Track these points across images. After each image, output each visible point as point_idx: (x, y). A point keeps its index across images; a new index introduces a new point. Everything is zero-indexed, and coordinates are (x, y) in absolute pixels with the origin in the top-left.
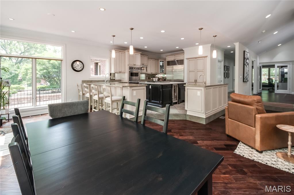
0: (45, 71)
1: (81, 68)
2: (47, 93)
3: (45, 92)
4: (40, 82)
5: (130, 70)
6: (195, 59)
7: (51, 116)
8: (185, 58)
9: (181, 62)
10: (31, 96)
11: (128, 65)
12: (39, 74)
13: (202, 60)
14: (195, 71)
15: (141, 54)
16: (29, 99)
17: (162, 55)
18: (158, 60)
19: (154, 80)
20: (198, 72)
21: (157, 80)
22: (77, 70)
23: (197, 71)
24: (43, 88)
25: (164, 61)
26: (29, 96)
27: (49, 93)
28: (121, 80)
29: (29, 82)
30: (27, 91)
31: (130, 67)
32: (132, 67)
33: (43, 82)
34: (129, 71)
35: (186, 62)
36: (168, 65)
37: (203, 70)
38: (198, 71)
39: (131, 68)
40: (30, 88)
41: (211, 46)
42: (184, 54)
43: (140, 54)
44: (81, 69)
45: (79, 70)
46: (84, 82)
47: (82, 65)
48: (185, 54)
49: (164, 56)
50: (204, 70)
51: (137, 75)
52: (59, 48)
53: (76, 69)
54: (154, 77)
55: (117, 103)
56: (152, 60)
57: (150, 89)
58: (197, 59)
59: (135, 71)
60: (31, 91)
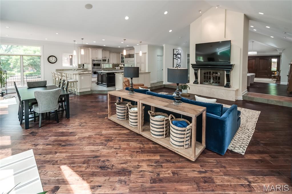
0: (31, 61)
2: (34, 78)
3: (32, 77)
4: (28, 69)
7: (28, 86)
8: (135, 53)
10: (21, 80)
11: (91, 58)
12: (27, 63)
13: (144, 55)
14: (140, 63)
15: (103, 50)
16: (19, 82)
18: (120, 53)
19: (117, 69)
21: (119, 68)
24: (31, 74)
26: (19, 80)
27: (35, 78)
29: (19, 70)
30: (18, 76)
33: (30, 68)
34: (92, 63)
35: (135, 56)
39: (93, 61)
40: (19, 74)
42: (134, 50)
43: (101, 50)
44: (55, 62)
45: (53, 62)
46: (57, 70)
47: (56, 59)
51: (99, 65)
52: (39, 48)
53: (51, 61)
54: (117, 66)
55: (74, 83)
56: (114, 53)
57: (102, 76)
59: (96, 62)
60: (20, 77)
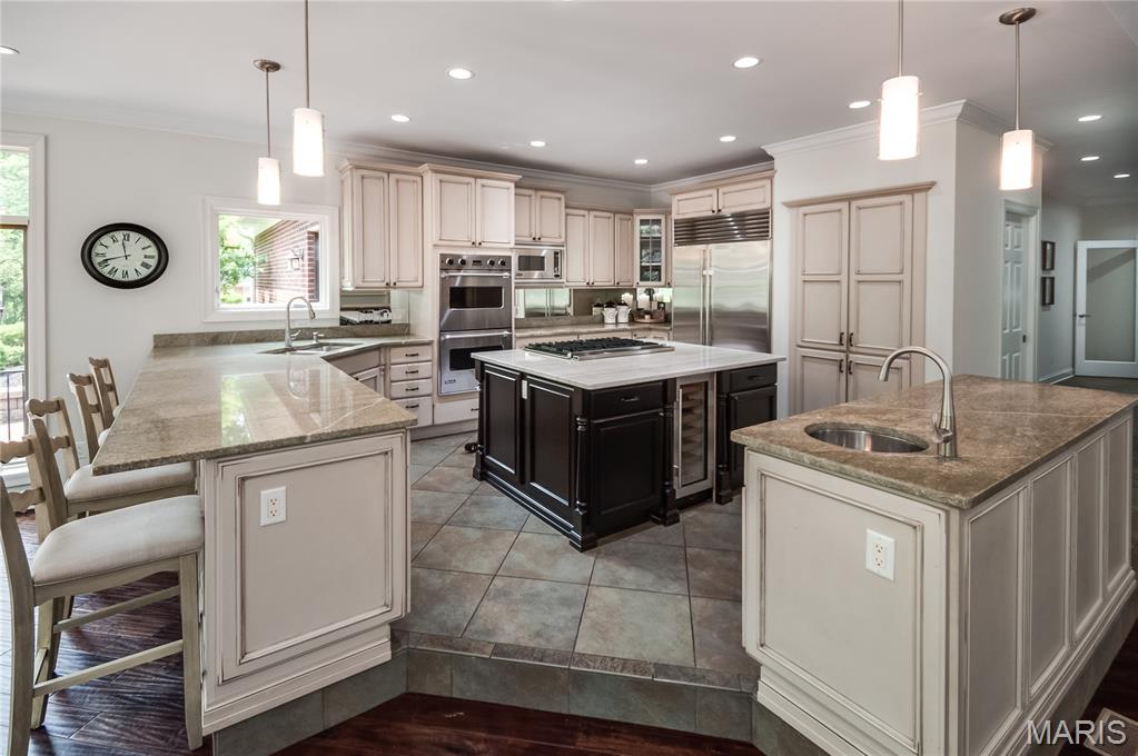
1: (145, 265)
5: (444, 275)
6: (844, 206)
8: (777, 201)
9: (755, 225)
11: (435, 247)
13: (897, 208)
14: (843, 277)
15: (516, 187)
17: (654, 189)
18: (632, 214)
20: (862, 287)
21: (623, 319)
22: (118, 277)
23: (854, 277)
25: (662, 217)
28: (408, 325)
31: (443, 257)
32: (459, 256)
34: (442, 280)
35: (782, 222)
36: (680, 244)
37: (902, 273)
38: (861, 278)
39: (451, 263)
41: (962, 118)
42: (771, 178)
43: (512, 185)
45: (133, 277)
47: (154, 251)
48: (776, 176)
49: (659, 192)
50: (906, 277)
53: (114, 271)
54: (610, 305)
56: (593, 213)
57: (522, 400)
58: (855, 204)
